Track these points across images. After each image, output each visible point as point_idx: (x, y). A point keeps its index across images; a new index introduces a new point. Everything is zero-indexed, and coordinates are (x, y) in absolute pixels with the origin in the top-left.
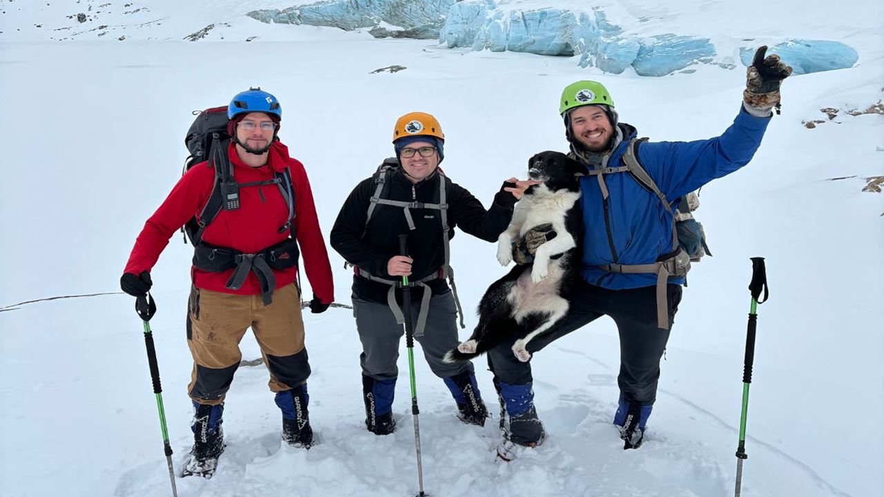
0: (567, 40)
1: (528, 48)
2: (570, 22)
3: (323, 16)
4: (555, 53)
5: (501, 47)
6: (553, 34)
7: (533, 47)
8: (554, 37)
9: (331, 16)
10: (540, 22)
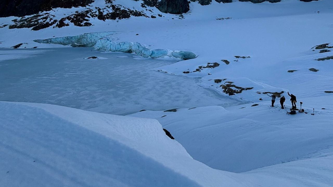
0: (131, 49)
1: (120, 51)
2: (131, 45)
3: (58, 41)
4: (127, 52)
5: (114, 50)
6: (127, 47)
7: (122, 50)
8: (127, 48)
9: (60, 41)
10: (124, 45)
